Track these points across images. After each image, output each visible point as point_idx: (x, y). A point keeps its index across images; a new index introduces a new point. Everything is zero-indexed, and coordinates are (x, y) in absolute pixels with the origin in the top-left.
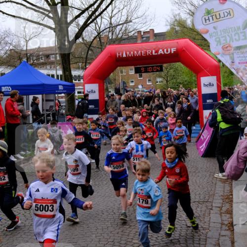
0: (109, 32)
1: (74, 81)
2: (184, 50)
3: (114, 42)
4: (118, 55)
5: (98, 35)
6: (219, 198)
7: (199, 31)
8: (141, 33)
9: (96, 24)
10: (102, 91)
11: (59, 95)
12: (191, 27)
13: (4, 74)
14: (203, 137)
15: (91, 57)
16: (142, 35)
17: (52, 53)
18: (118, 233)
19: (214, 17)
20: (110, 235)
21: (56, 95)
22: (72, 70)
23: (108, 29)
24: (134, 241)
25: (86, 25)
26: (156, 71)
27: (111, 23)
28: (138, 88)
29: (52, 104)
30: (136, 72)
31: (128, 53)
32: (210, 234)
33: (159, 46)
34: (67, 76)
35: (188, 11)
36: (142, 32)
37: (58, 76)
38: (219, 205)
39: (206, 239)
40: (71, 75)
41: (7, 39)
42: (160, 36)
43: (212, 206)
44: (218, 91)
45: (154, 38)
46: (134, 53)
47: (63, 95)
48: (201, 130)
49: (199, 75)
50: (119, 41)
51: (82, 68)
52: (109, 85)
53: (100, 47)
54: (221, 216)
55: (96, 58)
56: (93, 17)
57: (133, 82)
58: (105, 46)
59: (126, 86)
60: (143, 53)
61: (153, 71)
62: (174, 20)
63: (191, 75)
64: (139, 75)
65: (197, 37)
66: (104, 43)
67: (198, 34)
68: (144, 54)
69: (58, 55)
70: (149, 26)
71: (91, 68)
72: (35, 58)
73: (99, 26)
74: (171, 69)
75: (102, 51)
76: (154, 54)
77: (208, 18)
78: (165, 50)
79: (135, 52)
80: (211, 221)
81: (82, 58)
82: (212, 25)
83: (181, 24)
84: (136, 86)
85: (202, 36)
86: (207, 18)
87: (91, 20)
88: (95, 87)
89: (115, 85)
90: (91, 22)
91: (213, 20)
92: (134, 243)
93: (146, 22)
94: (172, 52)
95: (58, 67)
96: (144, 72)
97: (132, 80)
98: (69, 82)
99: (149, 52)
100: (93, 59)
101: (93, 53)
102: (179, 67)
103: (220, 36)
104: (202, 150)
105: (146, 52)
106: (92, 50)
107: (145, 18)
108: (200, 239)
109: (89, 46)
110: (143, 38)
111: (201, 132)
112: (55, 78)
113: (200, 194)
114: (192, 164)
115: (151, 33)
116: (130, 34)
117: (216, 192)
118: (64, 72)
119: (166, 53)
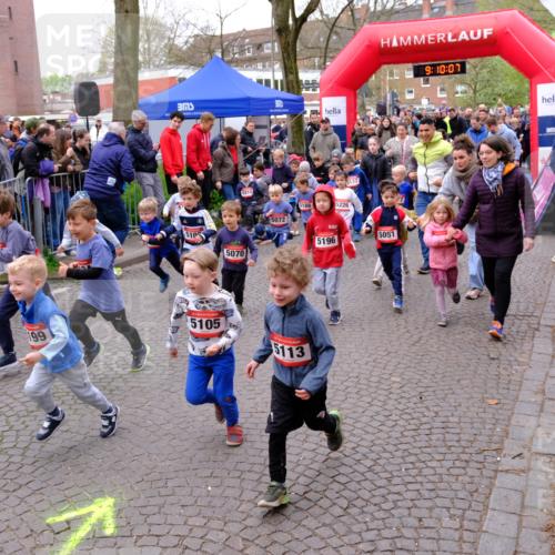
1: (304, 92)
2: (508, 33)
3: (378, 18)
5: (348, 5)
10: (352, 110)
13: (184, 79)
16: (431, 4)
17: (267, 39)
18: (367, 364)
20: (353, 365)
22: (299, 70)
24: (393, 379)
26: (454, 73)
28: (421, 104)
30: (416, 75)
31: (402, 39)
32: (529, 373)
33: (461, 26)
34: (292, 84)
37: (276, 82)
39: (521, 382)
40: (298, 82)
43: (539, 324)
45: (455, 8)
49: (534, 79)
50: (388, 15)
51: (320, 68)
52: (366, 99)
53: (352, 27)
55: (344, 46)
57: (411, 92)
58: (362, 26)
59: (397, 101)
61: (447, 74)
63: (521, 81)
64: (424, 80)
66: (359, 19)
68: (431, 41)
69: (276, 44)
71: (334, 66)
72: (236, 50)
74: (483, 67)
75: (355, 34)
78: (472, 33)
79: (416, 37)
80: (535, 349)
81: (320, 48)
84: (417, 101)
88: (340, 102)
89: (380, 98)
92: (394, 382)
94: (485, 37)
95: (276, 67)
96: (431, 75)
97: (410, 89)
98: (293, 93)
99: (441, 36)
100: (338, 50)
101: (340, 38)
102: (498, 65)
105: (436, 37)
106: (337, 33)
108: (509, 382)
109: (333, 25)
110: (432, 9)
113: (519, 302)
117: (550, 299)
118: (286, 75)
119: (473, 38)
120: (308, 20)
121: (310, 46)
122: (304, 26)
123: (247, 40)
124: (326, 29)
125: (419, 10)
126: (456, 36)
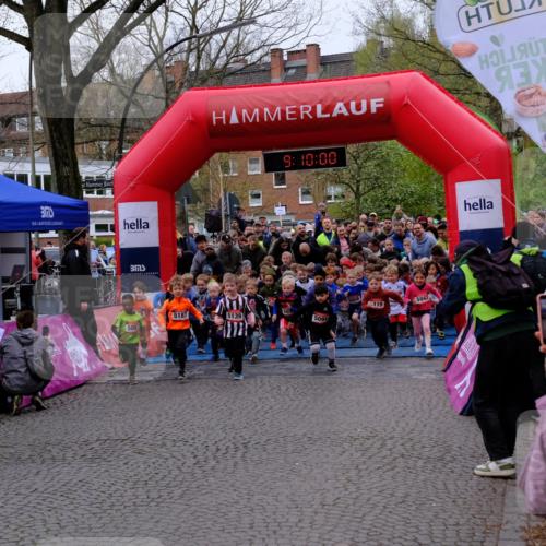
0: (190, 50)
1: (85, 195)
2: (407, 104)
3: (204, 81)
4: (214, 118)
5: (156, 61)
6: (516, 536)
7: (449, 48)
8: (281, 56)
9: (152, 26)
10: (168, 221)
11: (42, 235)
12: (427, 40)
14: (464, 355)
16: (285, 62)
17: (23, 109)
19: (493, 9)
21: (33, 235)
22: (79, 161)
23: (186, 43)
25: (121, 30)
26: (328, 166)
27: (194, 27)
28: (274, 214)
29: (20, 260)
30: (268, 168)
31: (244, 112)
33: (336, 94)
34: (66, 179)
36: (285, 52)
37: (37, 179)
40: (77, 178)
42: (336, 65)
44: (506, 222)
45: (321, 69)
46: (261, 112)
47: (52, 234)
48: (457, 336)
49: (449, 175)
50: (218, 77)
51: (110, 157)
52: (187, 207)
55: (151, 126)
56: (142, 8)
57: (258, 196)
58: (178, 93)
59: (238, 209)
60: (288, 113)
61: (317, 166)
63: (427, 178)
64: (277, 176)
65: (443, 69)
66: (174, 83)
67: (448, 57)
68: (291, 116)
69: (38, 119)
70: (304, 34)
71: (135, 155)
73: (161, 34)
74: (368, 158)
75: (169, 107)
76: (319, 114)
77: (475, 13)
78: (353, 104)
79: (266, 110)
81: (110, 126)
82: (489, 32)
83: (398, 29)
84: (266, 210)
85: (459, 66)
86: (472, 12)
87: (136, 16)
88: (148, 211)
89: (208, 205)
90: (137, 23)
91: (490, 17)
93: (296, 24)
94: (374, 111)
95: (38, 154)
96: (292, 168)
97: (256, 192)
98: (69, 196)
99: (306, 109)
102: (392, 155)
103: (511, 64)
104: (462, 395)
105: (298, 111)
107: (294, 12)
110: (286, 69)
111: (459, 340)
112: (30, 184)
113: (458, 524)
114: (433, 436)
115: (311, 54)
116: (251, 59)
117: (507, 517)
119: (354, 111)
125: (267, 70)
126: (328, 109)
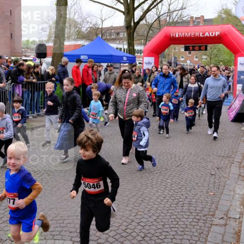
0: (167, 16)
1: (136, 54)
2: (226, 34)
3: (171, 25)
4: (172, 35)
5: (158, 18)
6: (241, 155)
7: (239, 18)
9: (157, 9)
10: (157, 63)
11: (124, 64)
12: (235, 15)
14: (234, 105)
15: (151, 36)
16: (193, 20)
17: (121, 31)
21: (122, 64)
22: (135, 45)
23: (167, 14)
25: (148, 10)
26: (202, 50)
27: (169, 10)
28: (187, 63)
30: (185, 50)
31: (180, 34)
32: (228, 182)
33: (206, 30)
34: (131, 50)
35: (234, 2)
36: (194, 18)
37: (124, 49)
38: (240, 161)
39: (224, 186)
40: (134, 50)
41: (88, 19)
42: (208, 22)
43: (233, 160)
45: (204, 23)
46: (185, 34)
47: (127, 64)
48: (233, 100)
49: (236, 55)
50: (175, 24)
51: (144, 44)
52: (163, 59)
53: (159, 28)
54: (240, 169)
55: (155, 36)
56: (155, 4)
57: (183, 57)
58: (163, 28)
59: (177, 60)
61: (199, 50)
62: (221, 9)
63: (231, 55)
64: (189, 52)
66: (162, 25)
68: (193, 36)
69: (125, 33)
72: (108, 34)
73: (160, 11)
74: (215, 49)
75: (160, 31)
78: (211, 33)
79: (186, 34)
80: (231, 172)
81: (144, 36)
83: (227, 12)
84: (185, 61)
87: (153, 6)
88: (152, 60)
90: (153, 8)
94: (216, 35)
95: (125, 43)
96: (192, 50)
98: (131, 54)
99: (197, 34)
100: (152, 37)
101: (153, 32)
102: (221, 48)
104: (232, 116)
105: (195, 34)
106: (152, 30)
108: (219, 185)
109: (150, 27)
110: (194, 22)
112: (122, 51)
115: (202, 18)
116: (184, 19)
117: (239, 150)
118: (129, 46)
119: (211, 35)
120: (140, 24)
121: (140, 35)
122: (138, 26)
123: (113, 31)
124: (147, 28)
125: (188, 22)
126: (204, 34)
